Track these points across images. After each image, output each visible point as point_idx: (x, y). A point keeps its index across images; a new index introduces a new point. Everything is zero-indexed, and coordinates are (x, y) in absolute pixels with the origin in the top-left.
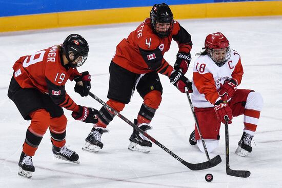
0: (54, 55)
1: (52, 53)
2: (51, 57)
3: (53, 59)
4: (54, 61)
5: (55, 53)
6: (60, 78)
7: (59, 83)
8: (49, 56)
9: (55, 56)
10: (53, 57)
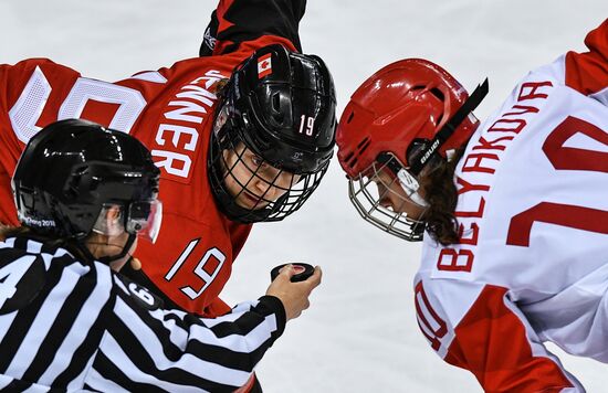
0: (185, 138)
1: (178, 130)
2: (168, 147)
3: (178, 164)
4: (184, 173)
5: (195, 134)
6: (199, 271)
7: (188, 291)
8: (160, 141)
9: (191, 146)
10: (180, 149)
